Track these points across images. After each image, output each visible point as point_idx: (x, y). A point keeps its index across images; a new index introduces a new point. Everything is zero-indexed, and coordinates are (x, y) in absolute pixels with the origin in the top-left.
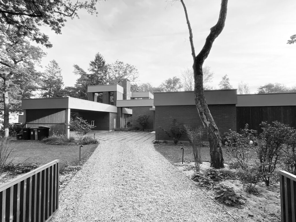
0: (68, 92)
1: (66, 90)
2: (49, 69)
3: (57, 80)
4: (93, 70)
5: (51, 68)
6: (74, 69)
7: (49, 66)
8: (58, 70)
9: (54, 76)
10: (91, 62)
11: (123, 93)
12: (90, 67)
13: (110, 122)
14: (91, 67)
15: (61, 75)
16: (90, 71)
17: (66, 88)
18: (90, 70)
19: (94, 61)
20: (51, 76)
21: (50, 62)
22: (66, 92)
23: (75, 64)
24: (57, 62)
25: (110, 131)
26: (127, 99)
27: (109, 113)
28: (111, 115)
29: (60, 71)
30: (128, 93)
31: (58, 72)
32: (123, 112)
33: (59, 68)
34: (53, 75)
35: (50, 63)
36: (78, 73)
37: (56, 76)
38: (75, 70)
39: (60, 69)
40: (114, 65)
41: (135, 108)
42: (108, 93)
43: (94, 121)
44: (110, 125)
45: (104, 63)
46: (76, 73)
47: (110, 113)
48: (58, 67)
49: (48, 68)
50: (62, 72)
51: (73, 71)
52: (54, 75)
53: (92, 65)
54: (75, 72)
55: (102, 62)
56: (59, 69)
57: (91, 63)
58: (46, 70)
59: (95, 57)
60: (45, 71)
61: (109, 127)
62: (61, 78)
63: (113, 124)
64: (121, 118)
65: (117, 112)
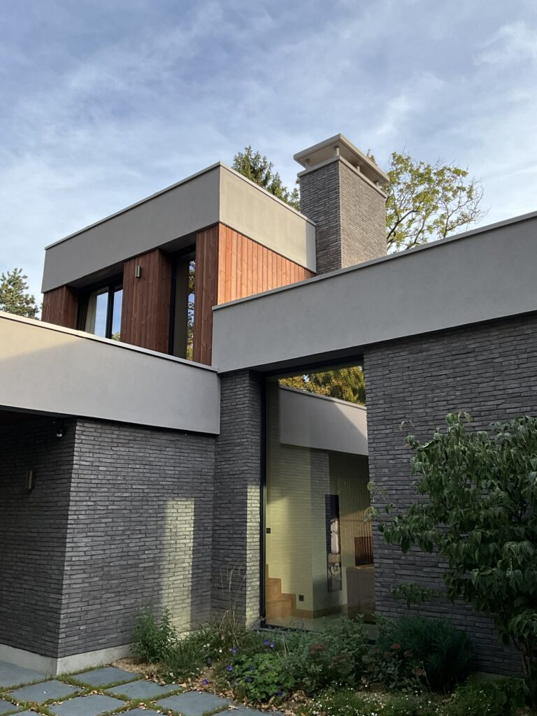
64: (253, 493)
65: (218, 432)
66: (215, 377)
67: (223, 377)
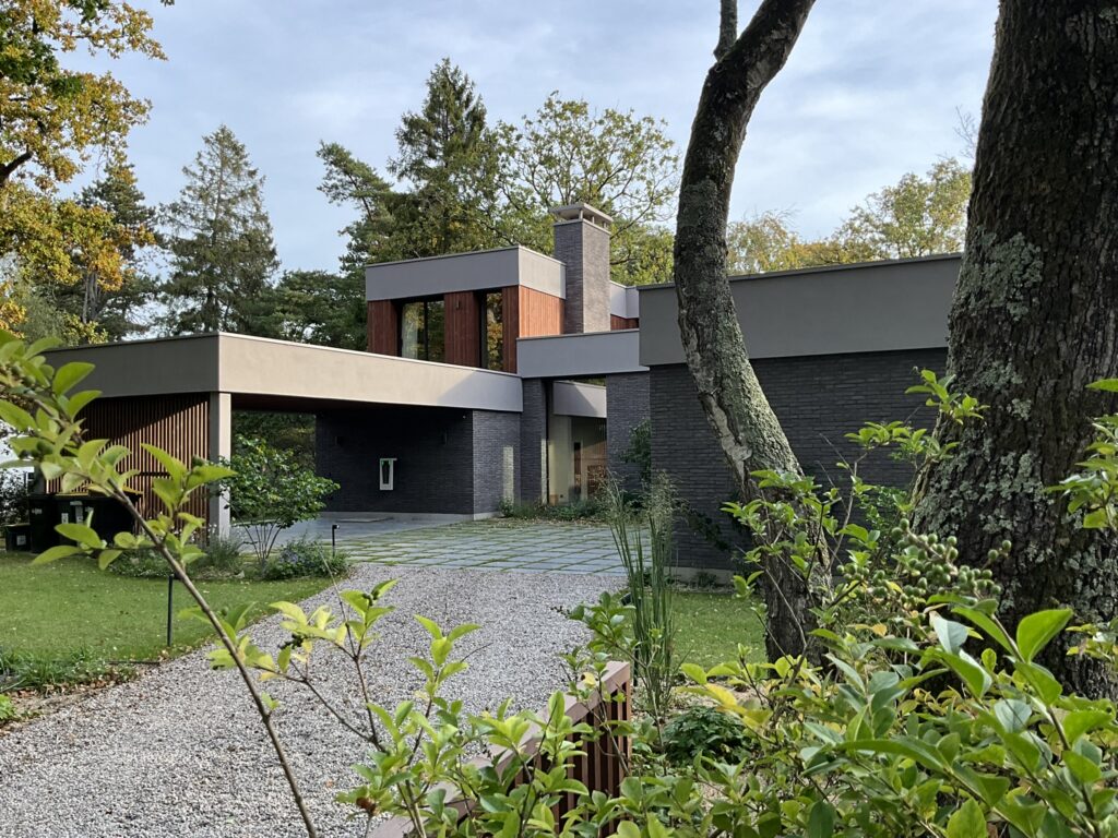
0: (297, 304)
1: (288, 291)
2: (200, 183)
3: (242, 236)
4: (417, 168)
5: (211, 172)
6: (321, 169)
7: (201, 164)
8: (244, 184)
9: (226, 218)
10: (405, 121)
11: (559, 293)
12: (404, 152)
13: (478, 467)
14: (408, 148)
15: (263, 211)
16: (402, 174)
17: (287, 282)
18: (399, 170)
19: (422, 116)
20: (212, 216)
21: (207, 141)
22: (287, 302)
23: (328, 143)
24: (239, 138)
25: (477, 516)
26: (586, 331)
27: (468, 412)
28: (479, 427)
29: (254, 187)
30: (589, 293)
31: (243, 194)
32: (560, 408)
33: (252, 169)
34: (221, 215)
35: (205, 148)
36: (347, 192)
37: (234, 215)
38: (328, 177)
39: (257, 177)
40: (535, 126)
41: (625, 380)
42: (470, 299)
43: (391, 461)
44: (477, 482)
45: (477, 118)
46: (335, 192)
47: (476, 417)
48: (246, 164)
49: (194, 175)
50: (263, 192)
51: (321, 183)
52: (227, 212)
53: (411, 142)
54: (330, 189)
55: (465, 113)
56: (252, 174)
57: (405, 129)
58: (189, 188)
59: (428, 89)
60: (184, 194)
61: (472, 495)
62: (262, 227)
63: (496, 479)
64: (544, 443)
65: (521, 410)
66: (520, 380)
67: (524, 380)
